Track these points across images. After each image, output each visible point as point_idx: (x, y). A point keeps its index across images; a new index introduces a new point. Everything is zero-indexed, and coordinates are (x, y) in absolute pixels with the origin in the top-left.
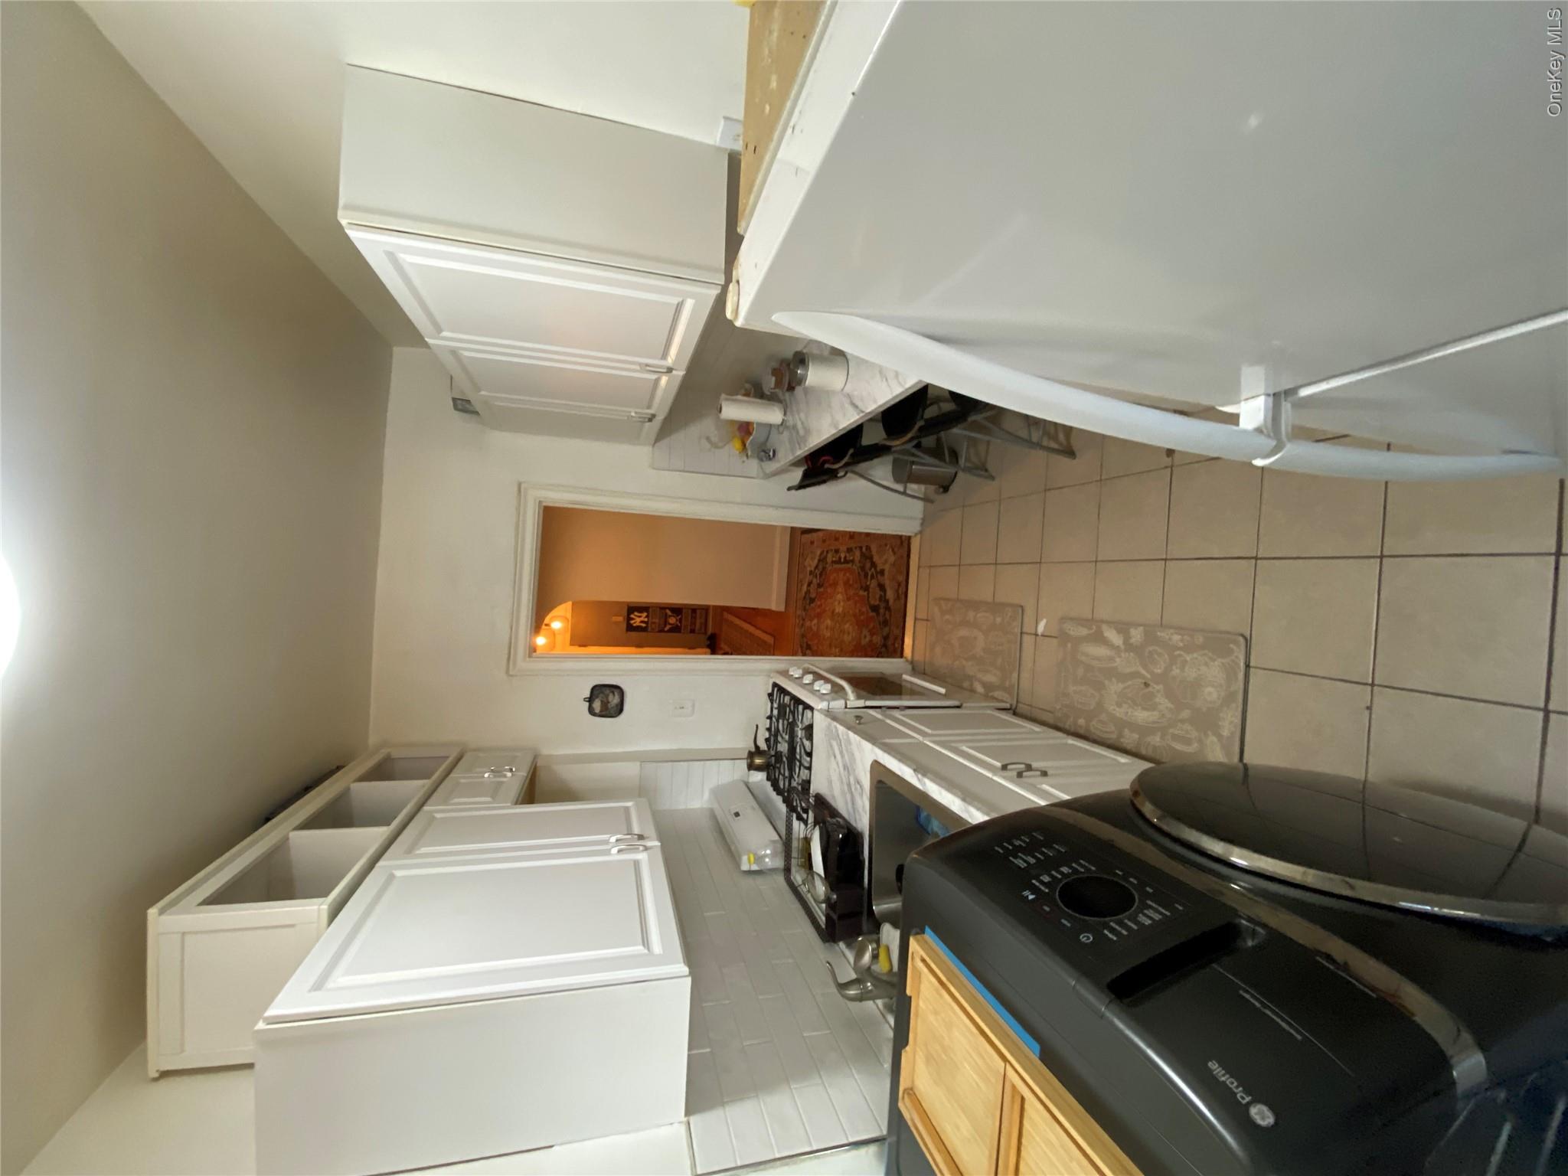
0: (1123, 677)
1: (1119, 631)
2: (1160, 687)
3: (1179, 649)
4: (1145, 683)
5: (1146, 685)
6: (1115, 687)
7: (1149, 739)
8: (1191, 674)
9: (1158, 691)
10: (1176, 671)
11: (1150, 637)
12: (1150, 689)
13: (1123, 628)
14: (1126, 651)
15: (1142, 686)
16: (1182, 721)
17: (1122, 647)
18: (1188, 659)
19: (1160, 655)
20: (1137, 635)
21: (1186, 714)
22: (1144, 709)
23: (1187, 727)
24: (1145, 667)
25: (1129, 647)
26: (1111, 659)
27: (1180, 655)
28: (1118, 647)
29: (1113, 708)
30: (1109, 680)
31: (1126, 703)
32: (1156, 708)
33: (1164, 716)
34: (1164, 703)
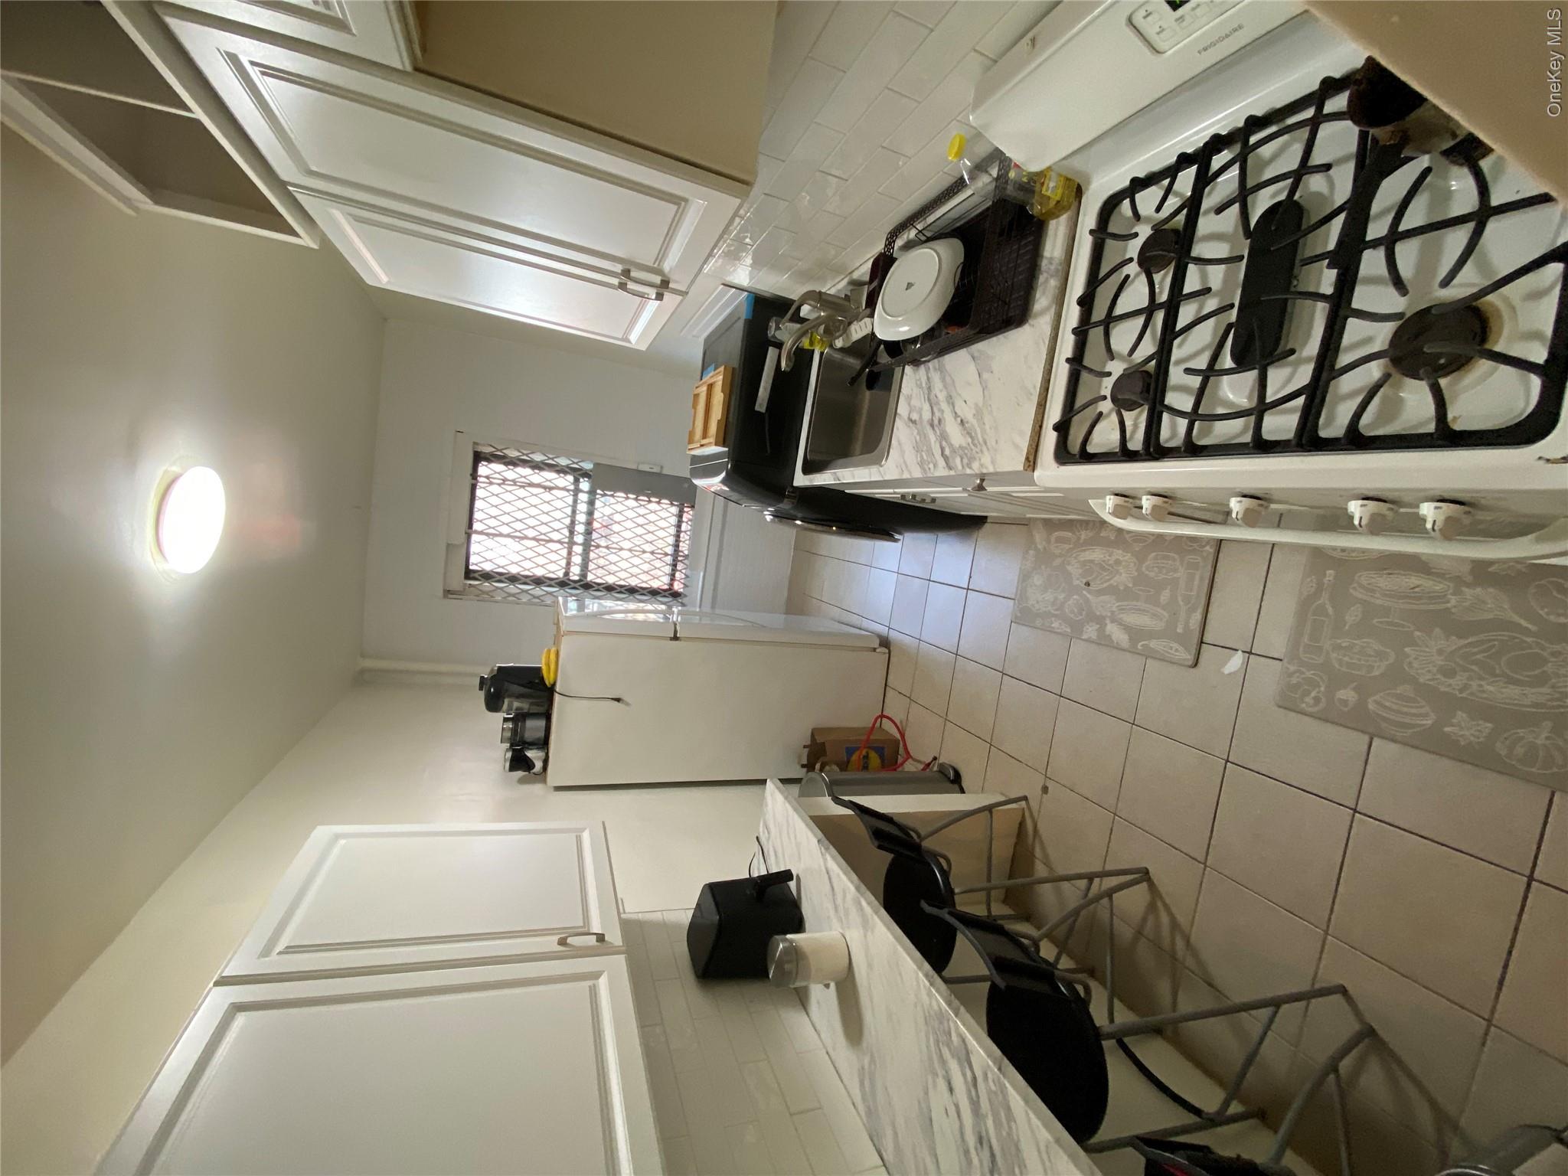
0: (1112, 590)
1: (1109, 637)
2: (1076, 582)
3: (1056, 616)
4: (1089, 585)
5: (1088, 584)
6: (1123, 578)
7: (1091, 534)
8: (1049, 596)
9: (1078, 579)
10: (1062, 597)
11: (1077, 628)
12: (1084, 581)
13: (1104, 641)
14: (1104, 618)
15: (1092, 584)
16: (1061, 555)
17: (1108, 621)
18: (1050, 608)
19: (1072, 612)
20: (1091, 631)
21: (1057, 562)
22: (1092, 561)
23: (1057, 552)
24: (1087, 601)
25: (1100, 621)
26: (1121, 609)
27: (1057, 610)
28: (1112, 622)
29: (1126, 558)
30: (1127, 587)
31: (1109, 565)
32: (1084, 563)
33: (1075, 558)
34: (1074, 569)
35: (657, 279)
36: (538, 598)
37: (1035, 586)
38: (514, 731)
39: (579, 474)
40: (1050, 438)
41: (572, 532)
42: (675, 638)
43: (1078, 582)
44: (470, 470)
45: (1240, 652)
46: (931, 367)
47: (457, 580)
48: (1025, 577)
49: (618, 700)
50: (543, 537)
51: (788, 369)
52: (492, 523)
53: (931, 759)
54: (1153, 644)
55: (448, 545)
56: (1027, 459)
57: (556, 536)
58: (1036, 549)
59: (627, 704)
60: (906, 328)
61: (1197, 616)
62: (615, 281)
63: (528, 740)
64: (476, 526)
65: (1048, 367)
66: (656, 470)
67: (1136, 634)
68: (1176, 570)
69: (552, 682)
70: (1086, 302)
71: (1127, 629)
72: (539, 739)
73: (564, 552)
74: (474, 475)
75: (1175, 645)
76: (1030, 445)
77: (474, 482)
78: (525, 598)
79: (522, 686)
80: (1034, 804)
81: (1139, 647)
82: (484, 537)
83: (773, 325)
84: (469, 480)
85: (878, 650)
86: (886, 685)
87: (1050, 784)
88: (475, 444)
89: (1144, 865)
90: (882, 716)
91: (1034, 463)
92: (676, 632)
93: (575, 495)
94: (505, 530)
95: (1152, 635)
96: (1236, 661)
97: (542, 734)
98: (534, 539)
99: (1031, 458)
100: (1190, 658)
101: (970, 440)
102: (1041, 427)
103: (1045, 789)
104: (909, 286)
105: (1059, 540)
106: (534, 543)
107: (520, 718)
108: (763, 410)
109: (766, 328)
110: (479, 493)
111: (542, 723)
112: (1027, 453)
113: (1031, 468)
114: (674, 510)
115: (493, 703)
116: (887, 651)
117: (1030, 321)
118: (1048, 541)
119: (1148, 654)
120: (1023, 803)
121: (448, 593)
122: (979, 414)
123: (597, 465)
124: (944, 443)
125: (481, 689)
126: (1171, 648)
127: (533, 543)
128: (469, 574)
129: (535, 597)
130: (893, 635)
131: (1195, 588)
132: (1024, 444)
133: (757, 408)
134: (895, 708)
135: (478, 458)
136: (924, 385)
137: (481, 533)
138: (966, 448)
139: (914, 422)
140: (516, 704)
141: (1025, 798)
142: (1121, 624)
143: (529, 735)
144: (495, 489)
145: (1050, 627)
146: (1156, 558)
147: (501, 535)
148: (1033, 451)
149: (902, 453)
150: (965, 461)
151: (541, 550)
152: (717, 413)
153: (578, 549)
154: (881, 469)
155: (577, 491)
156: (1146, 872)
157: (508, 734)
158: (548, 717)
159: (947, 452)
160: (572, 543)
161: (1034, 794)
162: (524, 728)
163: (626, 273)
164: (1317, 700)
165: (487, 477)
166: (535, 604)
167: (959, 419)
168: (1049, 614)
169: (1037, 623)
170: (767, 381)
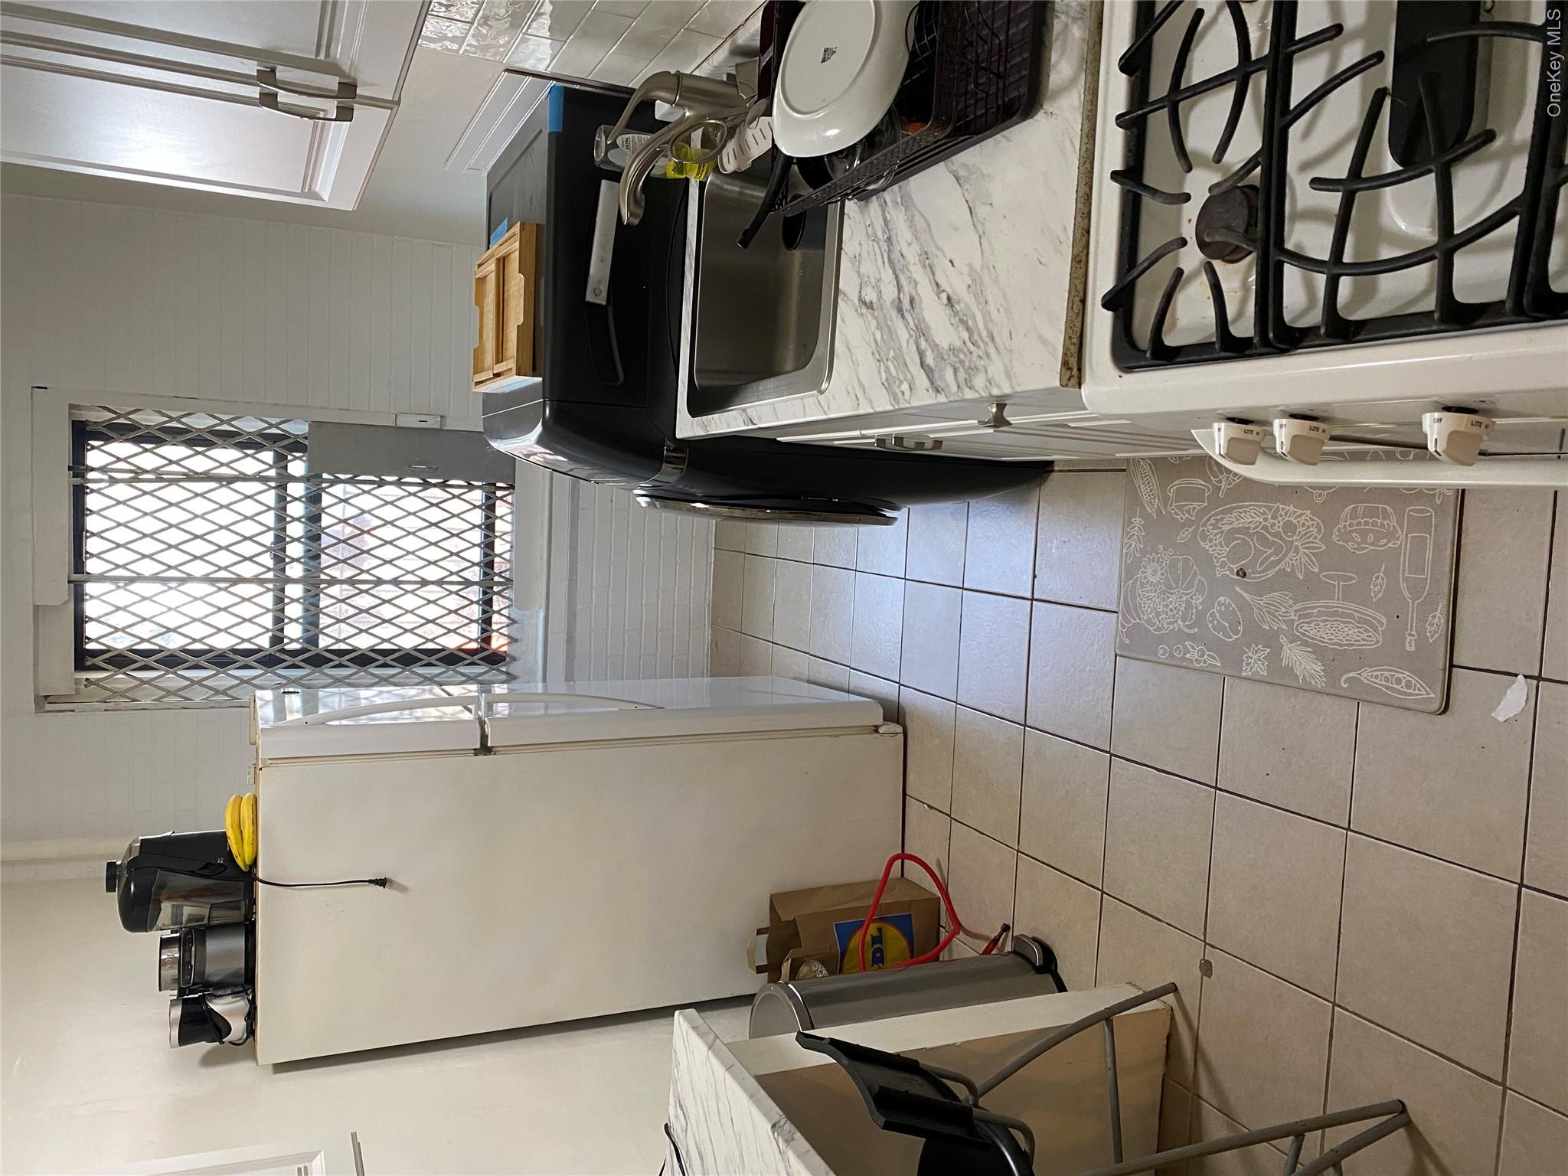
0: (1285, 581)
1: (1289, 670)
2: (1220, 572)
3: (1193, 638)
4: (1245, 575)
5: (1242, 573)
6: (1300, 559)
8: (1176, 601)
9: (1223, 564)
10: (1198, 600)
11: (1233, 657)
12: (1235, 568)
13: (1281, 678)
14: (1277, 634)
15: (1249, 571)
16: (1188, 523)
17: (1283, 640)
18: (1180, 623)
19: (1219, 628)
20: (1256, 662)
21: (1185, 535)
22: (1245, 530)
23: (1182, 517)
24: (1244, 605)
25: (1271, 641)
26: (1305, 616)
27: (1190, 627)
28: (1291, 642)
29: (1302, 519)
30: (1308, 573)
31: (1274, 535)
32: (1229, 536)
33: (1215, 527)
34: (1215, 547)
35: (332, 83)
36: (224, 693)
37: (1150, 583)
38: (184, 964)
39: (285, 446)
41: (280, 560)
42: (485, 749)
43: (1228, 572)
44: (66, 459)
45: (1521, 677)
46: (888, 200)
47: (61, 672)
48: (1129, 571)
49: (382, 882)
50: (223, 574)
51: (636, 222)
52: (121, 556)
53: (999, 930)
54: (1367, 675)
55: (36, 608)
56: (1065, 364)
57: (248, 570)
58: (1145, 515)
59: (403, 889)
60: (832, 132)
61: (1439, 618)
62: (254, 92)
63: (215, 979)
64: (92, 566)
65: (1084, 189)
66: (432, 423)
67: (1334, 659)
68: (1391, 535)
69: (248, 861)
70: (1136, 63)
71: (1319, 651)
72: (235, 975)
73: (268, 600)
74: (79, 466)
75: (1405, 675)
76: (1068, 338)
77: (78, 481)
78: (199, 695)
79: (193, 873)
80: (1190, 999)
81: (1345, 686)
82: (108, 586)
83: (601, 139)
84: (65, 481)
85: (881, 730)
86: (904, 794)
87: (1213, 956)
88: (72, 407)
89: (1395, 1096)
90: (903, 856)
91: (1080, 370)
92: (484, 737)
93: (282, 487)
94: (147, 568)
95: (1361, 658)
96: (1515, 697)
97: (241, 964)
98: (207, 579)
99: (1073, 362)
100: (1435, 697)
101: (965, 335)
102: (1083, 301)
103: (1206, 968)
104: (828, 54)
105: (1183, 495)
106: (207, 588)
107: (191, 937)
108: (602, 300)
109: (590, 144)
110: (92, 501)
111: (239, 943)
112: (1065, 354)
113: (1074, 380)
114: (477, 496)
115: (136, 916)
116: (900, 729)
117: (1047, 106)
118: (1165, 500)
119: (1360, 697)
120: (1170, 998)
121: (43, 701)
122: (976, 286)
123: (316, 425)
124: (923, 344)
125: (110, 888)
126: (1399, 681)
127: (205, 588)
128: (83, 658)
129: (217, 692)
130: (908, 697)
131: (1428, 569)
132: (1057, 336)
133: (590, 297)
134: (926, 841)
135: (83, 435)
136: (880, 236)
137: (101, 578)
138: (960, 350)
139: (870, 306)
140: (188, 911)
141: (1173, 988)
142: (1305, 644)
143: (214, 970)
144: (121, 491)
145: (1184, 659)
146: (1354, 514)
147: (139, 578)
148: (1074, 349)
149: (855, 363)
150: (962, 375)
151: (223, 599)
152: (516, 314)
153: (294, 591)
154: (821, 397)
155: (283, 481)
156: (1401, 1108)
157: (172, 972)
158: (249, 929)
159: (930, 360)
160: (282, 580)
161: (1187, 976)
162: (202, 959)
163: (267, 76)
165: (103, 469)
166: (218, 706)
167: (944, 296)
168: (1180, 636)
169: (1161, 653)
170: (603, 246)
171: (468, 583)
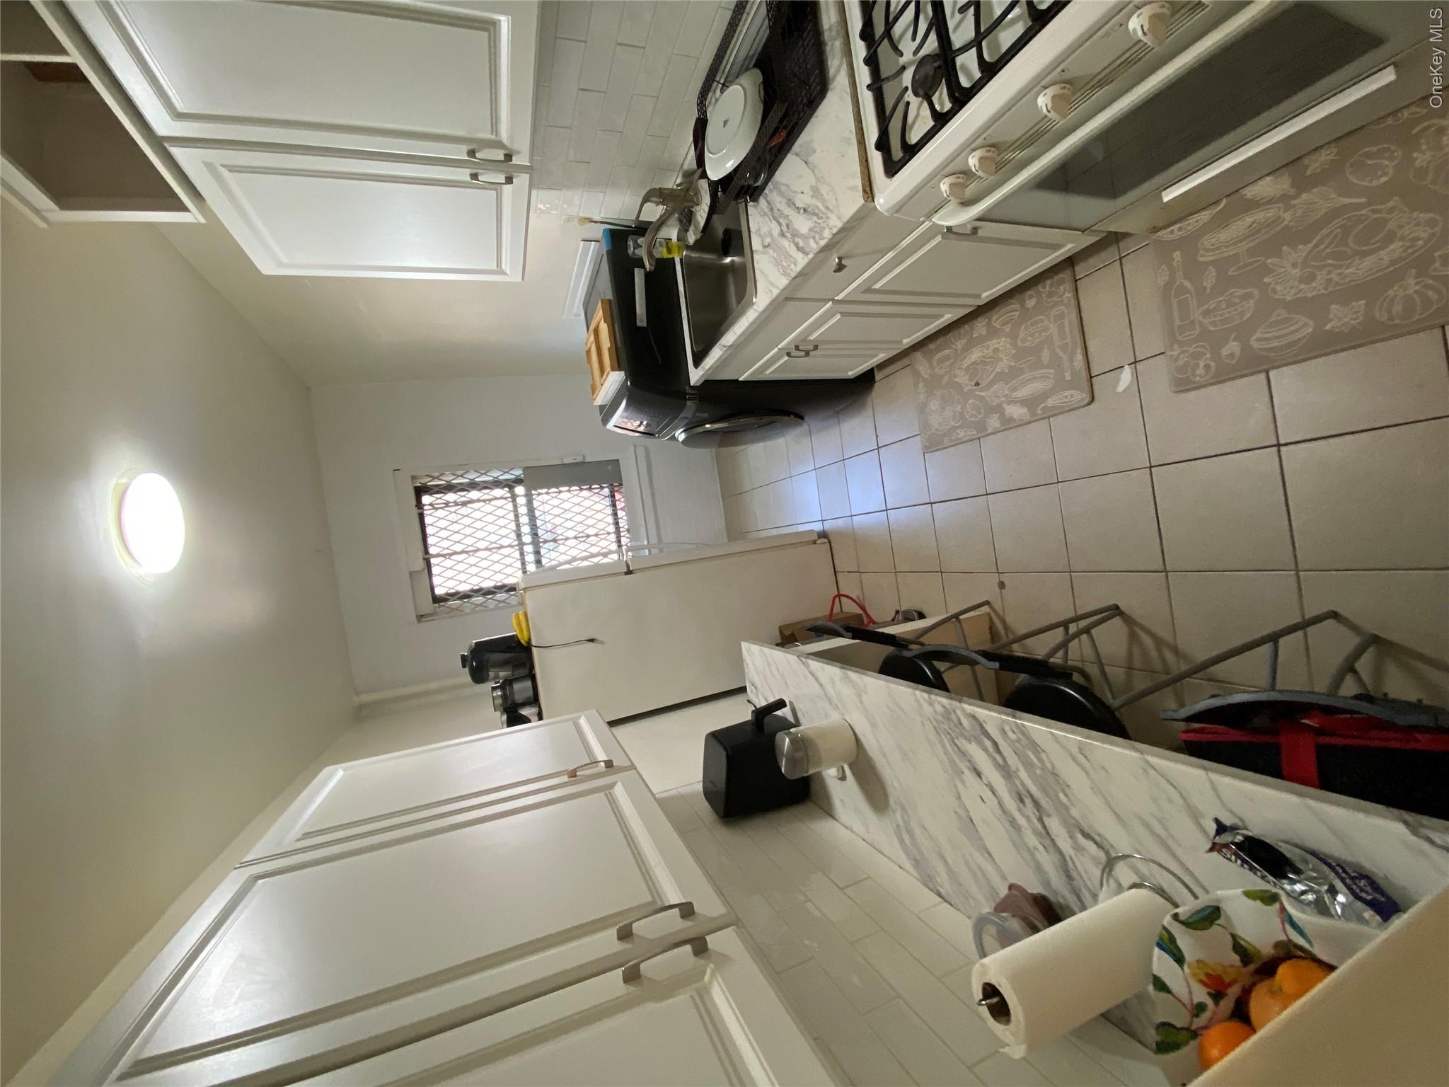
1: (1011, 419)
2: (967, 388)
3: (959, 427)
5: (977, 384)
6: (1004, 364)
7: (964, 341)
8: (948, 412)
9: (967, 385)
10: (958, 408)
11: (981, 427)
12: (973, 383)
13: (1008, 425)
14: (1000, 404)
15: (979, 382)
16: (946, 374)
17: (1005, 405)
18: (952, 423)
19: (973, 415)
20: (994, 423)
21: (946, 379)
22: (974, 363)
23: (942, 372)
24: (982, 399)
25: (999, 409)
26: (1014, 389)
27: (957, 422)
28: (1009, 404)
29: (1001, 344)
30: (1011, 367)
31: (991, 357)
32: (967, 370)
33: (959, 368)
34: (962, 379)
35: (499, 155)
36: (504, 601)
37: (933, 411)
38: (504, 697)
39: (510, 485)
40: (876, 158)
41: (519, 535)
42: (629, 572)
43: (968, 385)
44: (414, 502)
45: (1127, 367)
46: (767, 192)
47: (427, 605)
48: (922, 409)
49: (592, 640)
50: (494, 545)
51: (653, 268)
52: (445, 544)
53: (894, 614)
54: (1051, 402)
55: (411, 574)
56: (864, 191)
57: (505, 542)
58: (925, 380)
59: (602, 643)
61: (1079, 357)
62: (467, 174)
63: (520, 701)
64: (432, 550)
65: (856, 110)
66: (579, 459)
67: (1030, 403)
68: (1046, 329)
69: (526, 639)
70: (867, 34)
71: (1023, 402)
72: (529, 698)
73: (517, 555)
74: (419, 505)
75: (1068, 393)
76: (863, 179)
77: (420, 511)
78: (492, 604)
79: (502, 652)
80: (998, 606)
81: (1039, 412)
82: (441, 559)
83: (631, 243)
84: (415, 511)
85: (818, 542)
86: (835, 572)
87: (1005, 578)
88: (414, 478)
89: (1111, 602)
90: (839, 595)
91: (872, 193)
92: (628, 566)
93: (514, 500)
94: (458, 548)
95: (1045, 396)
96: (1126, 376)
97: (531, 693)
98: (487, 549)
99: (868, 189)
100: (1085, 396)
101: (815, 218)
102: (867, 161)
103: (1002, 585)
104: (725, 122)
105: (941, 361)
106: (487, 553)
107: (507, 684)
108: (645, 324)
109: (626, 247)
110: (428, 520)
111: (529, 683)
112: (863, 186)
113: (870, 199)
114: (606, 491)
115: (479, 675)
116: (826, 541)
117: (831, 87)
118: (932, 368)
119: (1049, 415)
120: (986, 609)
121: (420, 617)
122: (816, 192)
123: (526, 469)
124: (797, 240)
125: (464, 666)
126: (1066, 397)
127: (486, 553)
128: (437, 600)
129: (500, 602)
130: (828, 526)
131: (1069, 337)
132: (858, 182)
133: (639, 324)
134: (849, 586)
135: (420, 491)
136: (766, 210)
137: (438, 555)
138: (815, 227)
139: (769, 245)
140: (502, 674)
141: (987, 603)
142: (1016, 402)
143: (519, 698)
144: (440, 513)
145: (958, 439)
146: (1026, 329)
147: (455, 553)
148: (867, 184)
149: (766, 277)
150: (817, 237)
151: (495, 557)
152: (606, 342)
153: (529, 549)
154: (754, 307)
155: (514, 497)
156: (1117, 607)
157: (500, 701)
158: (533, 678)
159: (801, 244)
160: (521, 544)
161: (991, 593)
162: (512, 693)
163: (472, 155)
164: (1207, 367)
165: (431, 505)
166: (503, 608)
167: (802, 211)
168: (954, 428)
169: (946, 440)
170: (640, 298)
171: (609, 533)
